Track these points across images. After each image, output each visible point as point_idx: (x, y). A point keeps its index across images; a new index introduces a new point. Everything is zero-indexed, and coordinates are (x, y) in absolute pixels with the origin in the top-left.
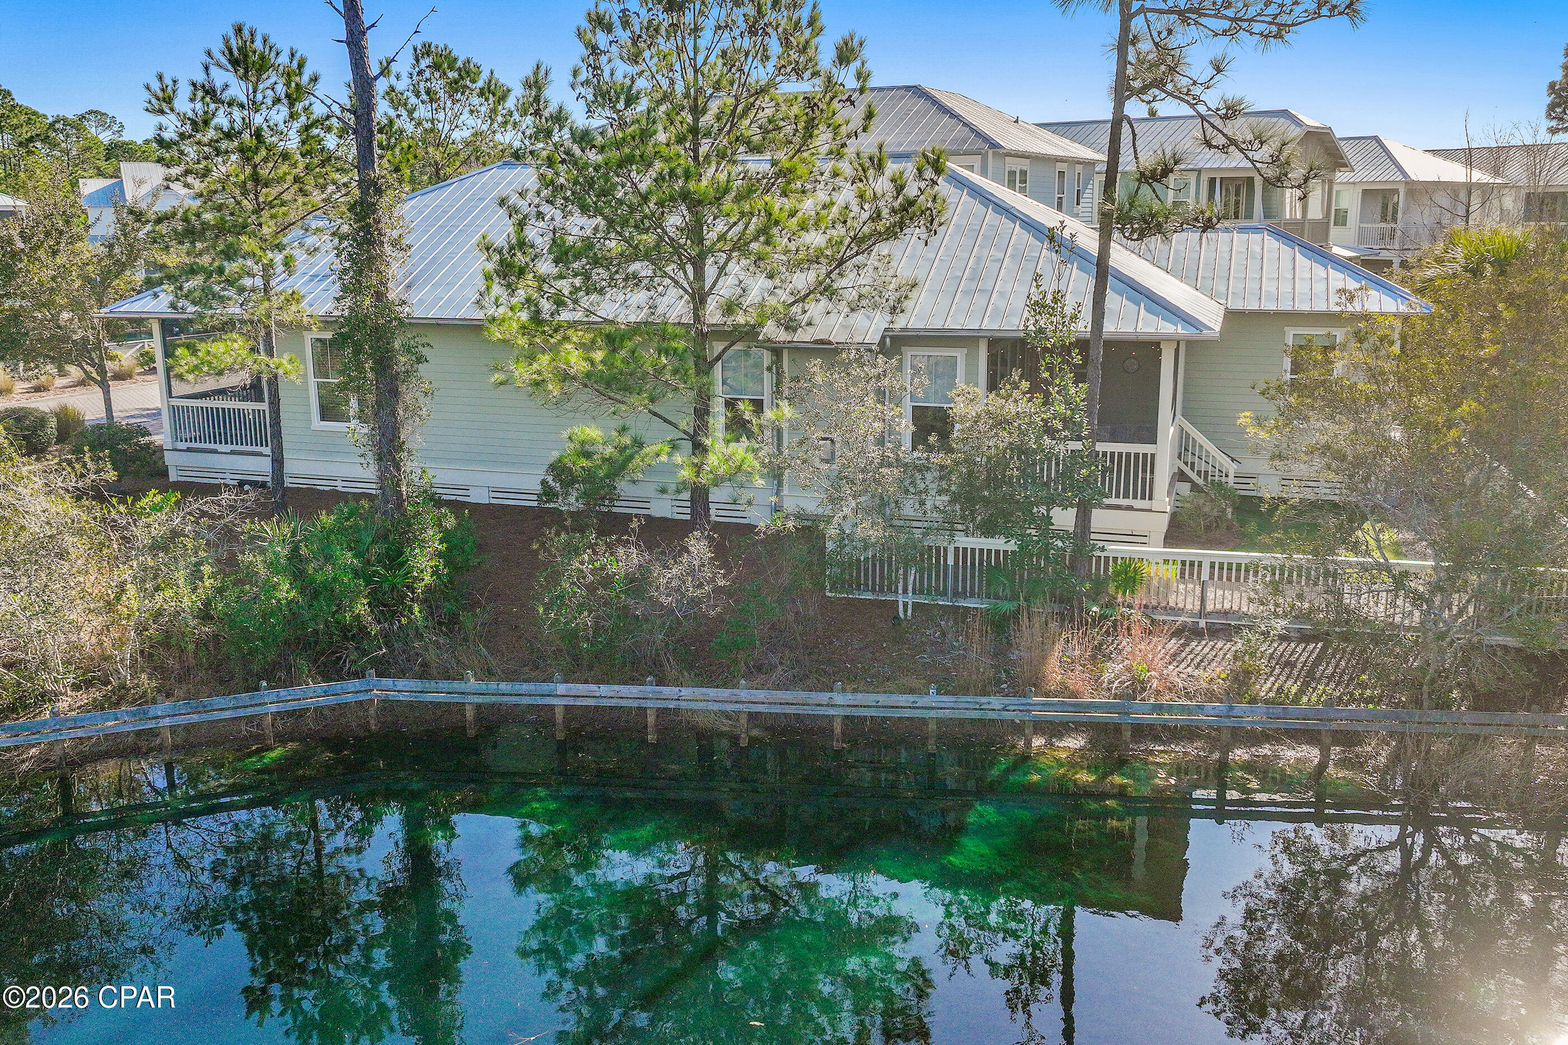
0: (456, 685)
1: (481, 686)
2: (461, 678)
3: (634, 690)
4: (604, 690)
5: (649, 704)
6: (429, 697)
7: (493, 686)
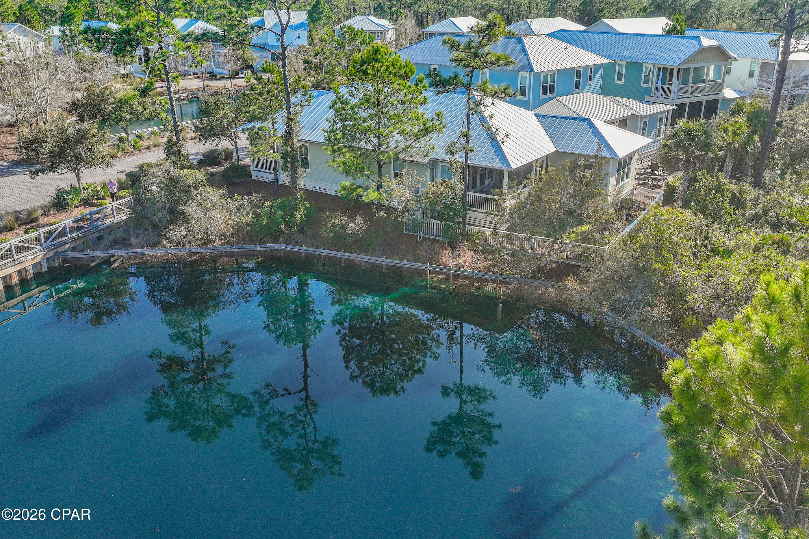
0: (300, 248)
1: (306, 249)
2: (301, 246)
3: (339, 253)
4: (332, 252)
5: (342, 257)
6: (293, 250)
7: (308, 249)
